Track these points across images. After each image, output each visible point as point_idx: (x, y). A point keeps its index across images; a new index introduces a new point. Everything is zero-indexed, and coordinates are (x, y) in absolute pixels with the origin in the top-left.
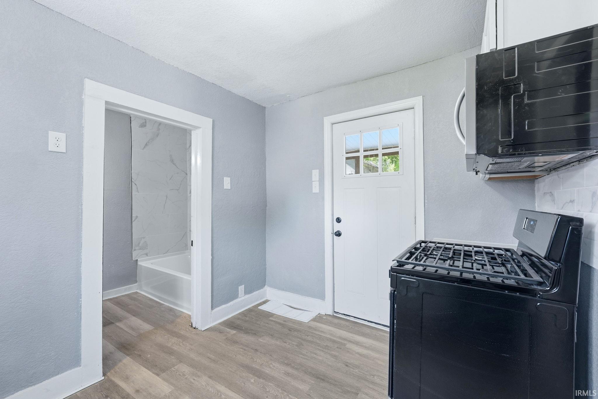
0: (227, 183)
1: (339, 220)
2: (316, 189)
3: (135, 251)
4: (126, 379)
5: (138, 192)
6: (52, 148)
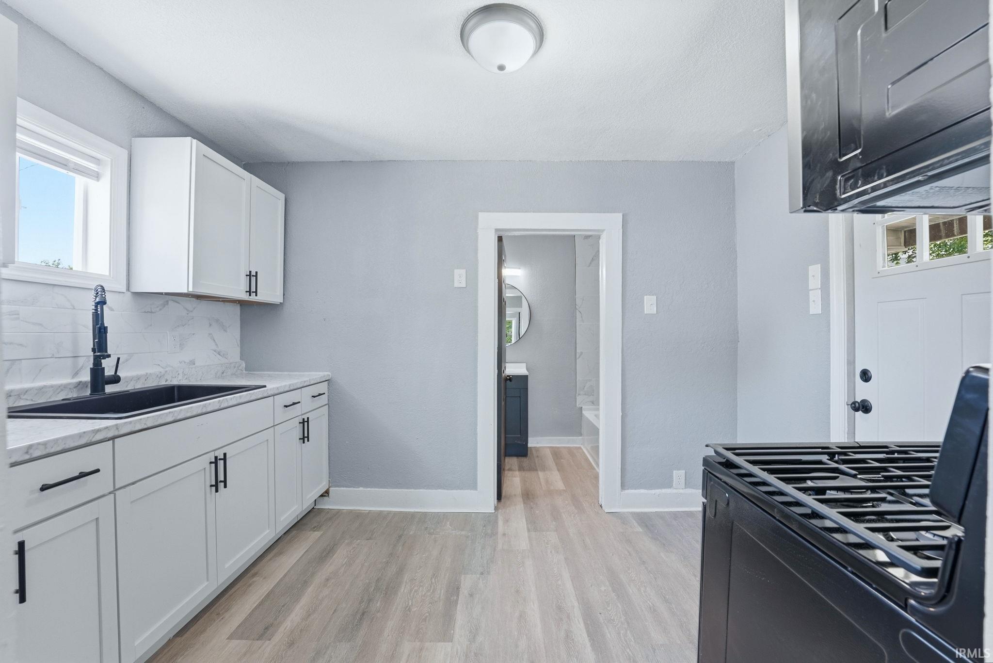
0: (650, 305)
1: (866, 376)
2: (815, 308)
3: (580, 396)
4: (506, 521)
5: (583, 322)
6: (456, 285)
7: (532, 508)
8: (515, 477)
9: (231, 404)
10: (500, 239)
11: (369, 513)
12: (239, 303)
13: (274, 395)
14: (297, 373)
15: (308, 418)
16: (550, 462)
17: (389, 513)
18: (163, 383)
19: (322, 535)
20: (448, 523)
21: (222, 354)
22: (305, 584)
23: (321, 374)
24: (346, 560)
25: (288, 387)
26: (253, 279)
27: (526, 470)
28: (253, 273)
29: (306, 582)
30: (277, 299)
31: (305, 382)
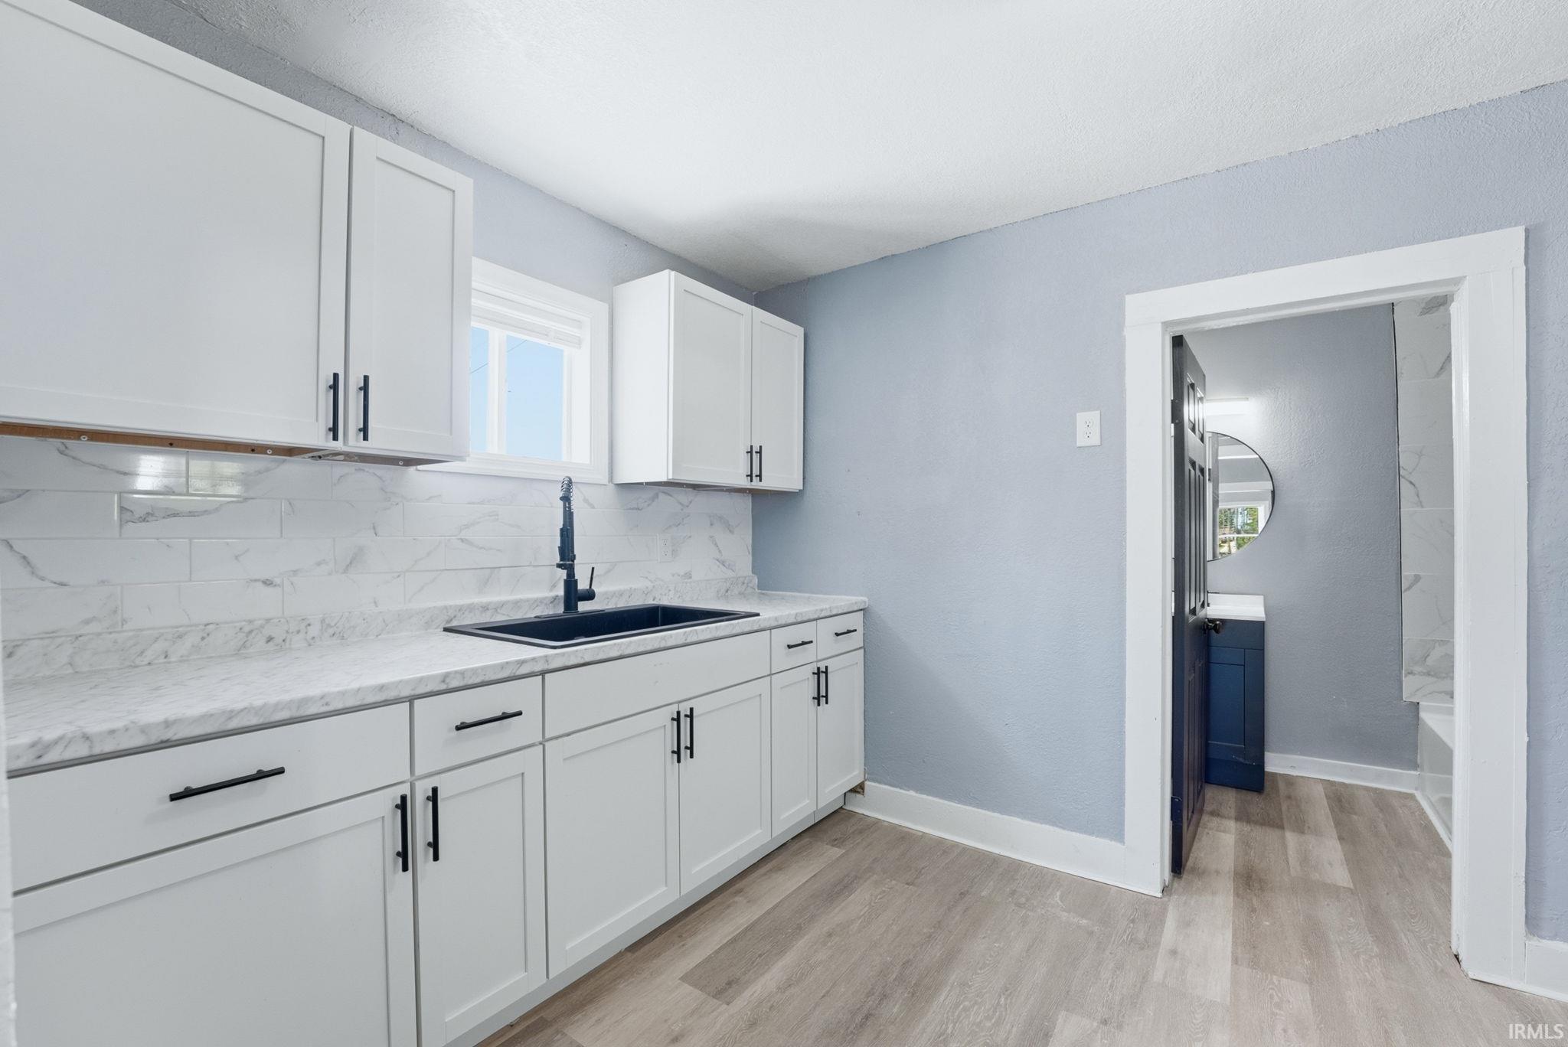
3: (1410, 676)
4: (1186, 924)
5: (1422, 507)
6: (1081, 441)
7: (1254, 910)
8: (1224, 831)
9: (702, 638)
10: (1178, 342)
11: (922, 836)
12: (750, 493)
13: (771, 629)
14: (821, 596)
15: (827, 667)
16: (1321, 813)
17: (956, 845)
18: (650, 602)
19: (842, 856)
20: (1058, 893)
21: (727, 564)
22: (799, 930)
23: (854, 599)
24: (867, 908)
25: (794, 617)
26: (756, 457)
27: (1256, 823)
28: (756, 449)
29: (799, 927)
30: (794, 484)
31: (822, 610)
